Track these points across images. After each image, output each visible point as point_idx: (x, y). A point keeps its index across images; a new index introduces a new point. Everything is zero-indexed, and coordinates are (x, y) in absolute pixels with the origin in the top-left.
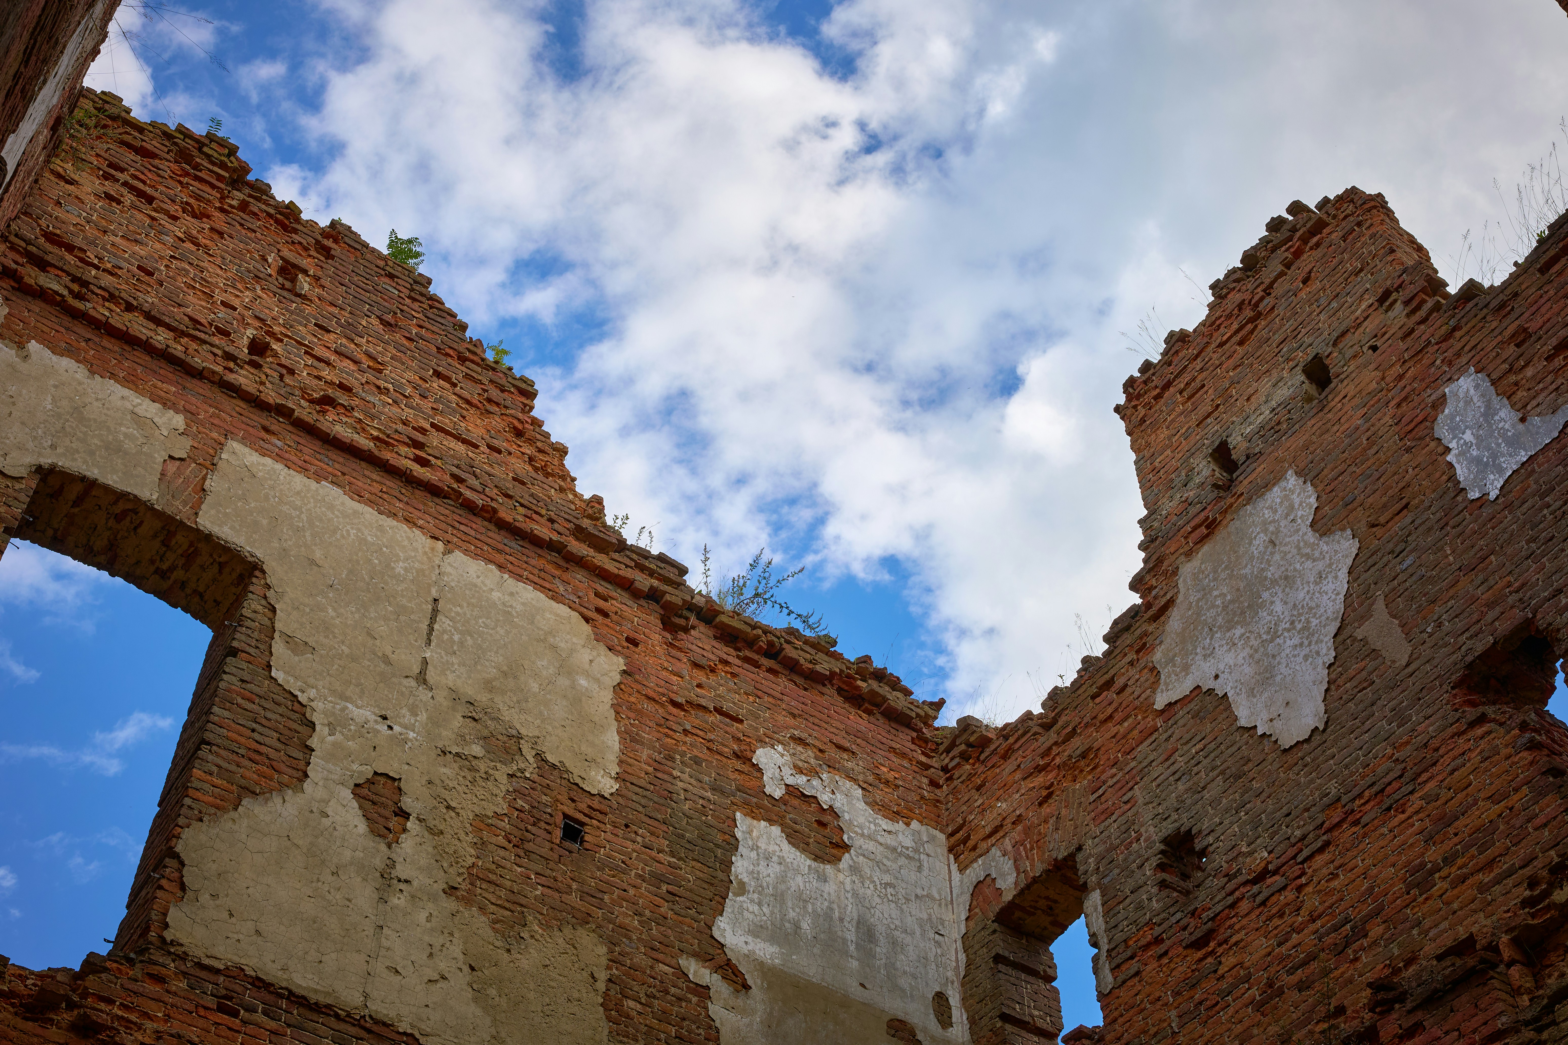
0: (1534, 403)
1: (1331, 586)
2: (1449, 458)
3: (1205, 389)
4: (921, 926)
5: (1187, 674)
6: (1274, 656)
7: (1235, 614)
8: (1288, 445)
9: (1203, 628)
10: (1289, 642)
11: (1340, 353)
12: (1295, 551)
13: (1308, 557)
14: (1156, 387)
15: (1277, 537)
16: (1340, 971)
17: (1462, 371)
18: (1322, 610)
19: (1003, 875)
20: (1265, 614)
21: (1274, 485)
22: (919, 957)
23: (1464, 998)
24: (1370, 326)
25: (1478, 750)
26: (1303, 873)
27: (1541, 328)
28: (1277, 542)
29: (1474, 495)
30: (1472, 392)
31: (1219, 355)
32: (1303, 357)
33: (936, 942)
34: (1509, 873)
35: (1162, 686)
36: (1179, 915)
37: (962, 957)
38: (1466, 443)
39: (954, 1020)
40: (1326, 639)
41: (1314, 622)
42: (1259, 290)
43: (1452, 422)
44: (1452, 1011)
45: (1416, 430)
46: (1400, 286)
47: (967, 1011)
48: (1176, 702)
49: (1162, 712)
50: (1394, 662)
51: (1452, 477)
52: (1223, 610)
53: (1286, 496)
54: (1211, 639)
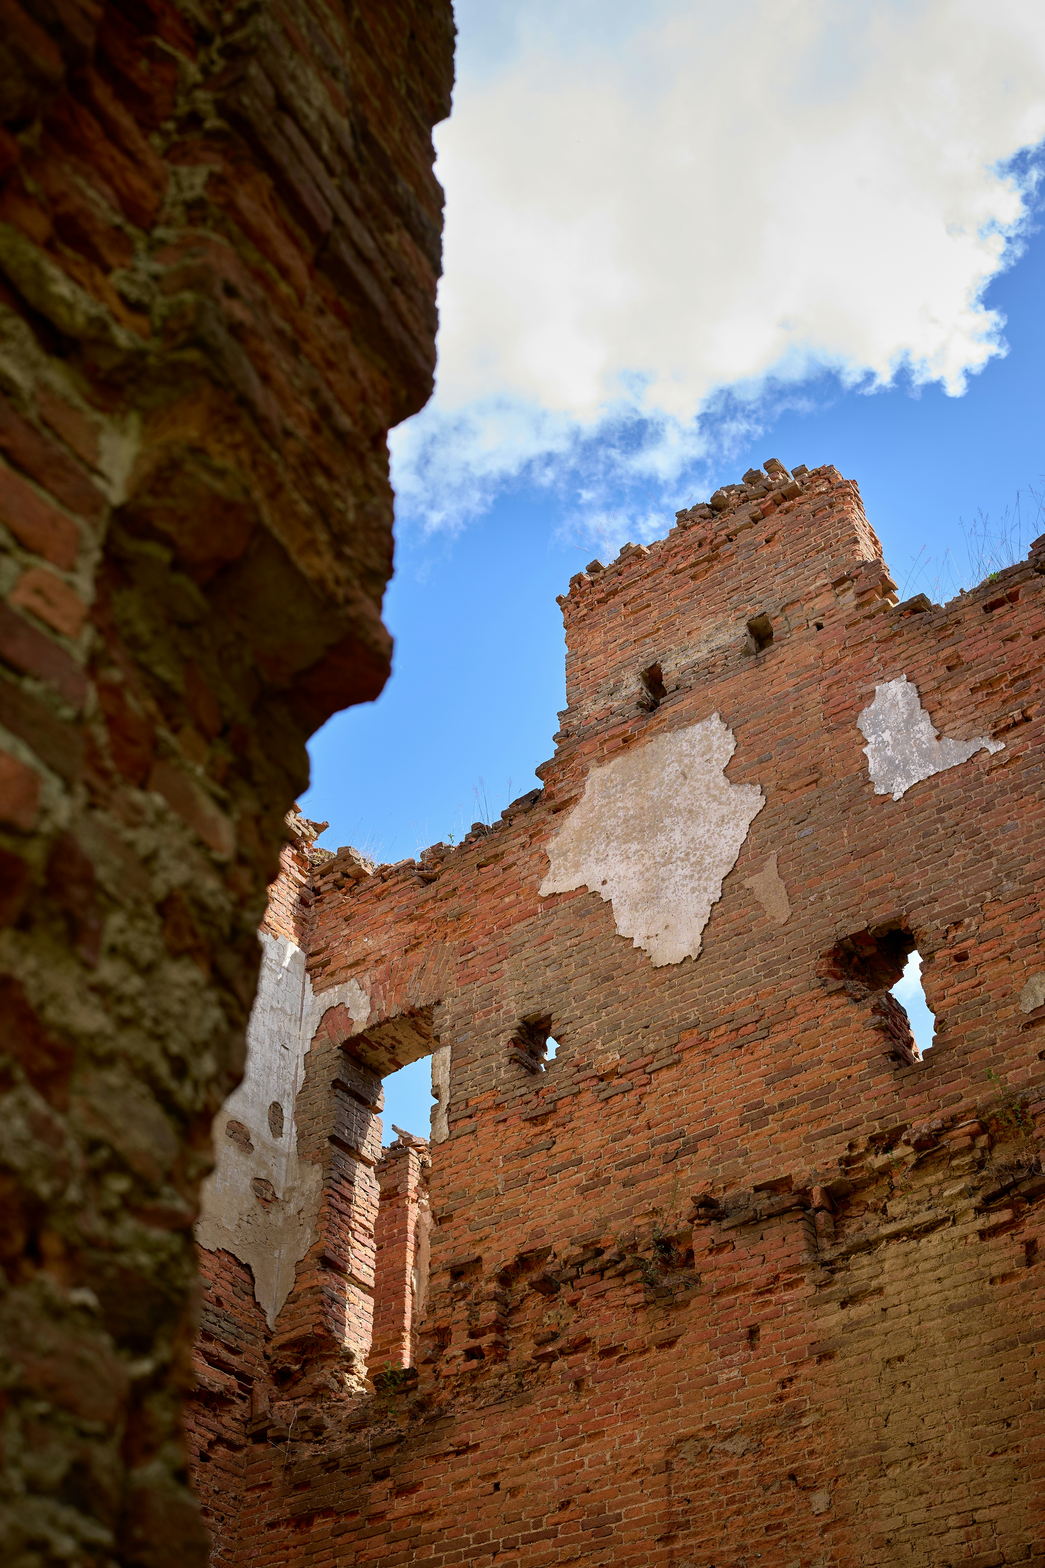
0: (952, 725)
1: (730, 833)
2: (865, 750)
3: (650, 609)
4: (271, 1037)
5: (577, 872)
6: (663, 880)
7: (634, 829)
8: (719, 688)
9: (600, 833)
10: (681, 871)
11: (786, 619)
12: (703, 789)
13: (715, 798)
14: (602, 591)
15: (689, 771)
16: (665, 1178)
17: (895, 676)
18: (718, 851)
19: (358, 1008)
20: (663, 838)
21: (697, 721)
22: (264, 1065)
23: (775, 1230)
24: (820, 604)
25: (832, 1018)
26: (649, 1083)
27: (974, 660)
28: (689, 776)
29: (880, 790)
30: (899, 697)
31: (671, 581)
32: (752, 610)
33: (281, 1055)
34: (835, 1131)
35: (550, 876)
36: (523, 1090)
37: (302, 1073)
38: (883, 742)
39: (284, 1130)
40: (716, 879)
41: (708, 860)
42: (723, 533)
43: (875, 718)
44: (762, 1238)
45: (841, 714)
46: (856, 577)
47: (296, 1124)
48: (561, 894)
49: (546, 898)
50: (773, 918)
51: (864, 768)
52: (624, 822)
53: (706, 735)
54: (607, 846)
